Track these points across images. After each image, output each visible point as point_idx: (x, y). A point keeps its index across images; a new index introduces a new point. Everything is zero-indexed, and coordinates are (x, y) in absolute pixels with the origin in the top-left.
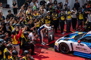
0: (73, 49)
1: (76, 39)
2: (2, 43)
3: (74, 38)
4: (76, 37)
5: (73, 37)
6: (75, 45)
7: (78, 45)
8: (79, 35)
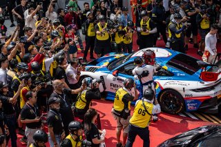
0: (105, 88)
1: (110, 68)
2: (90, 85)
3: (107, 66)
4: (110, 63)
5: (105, 64)
6: (109, 80)
7: (114, 80)
8: (116, 59)
